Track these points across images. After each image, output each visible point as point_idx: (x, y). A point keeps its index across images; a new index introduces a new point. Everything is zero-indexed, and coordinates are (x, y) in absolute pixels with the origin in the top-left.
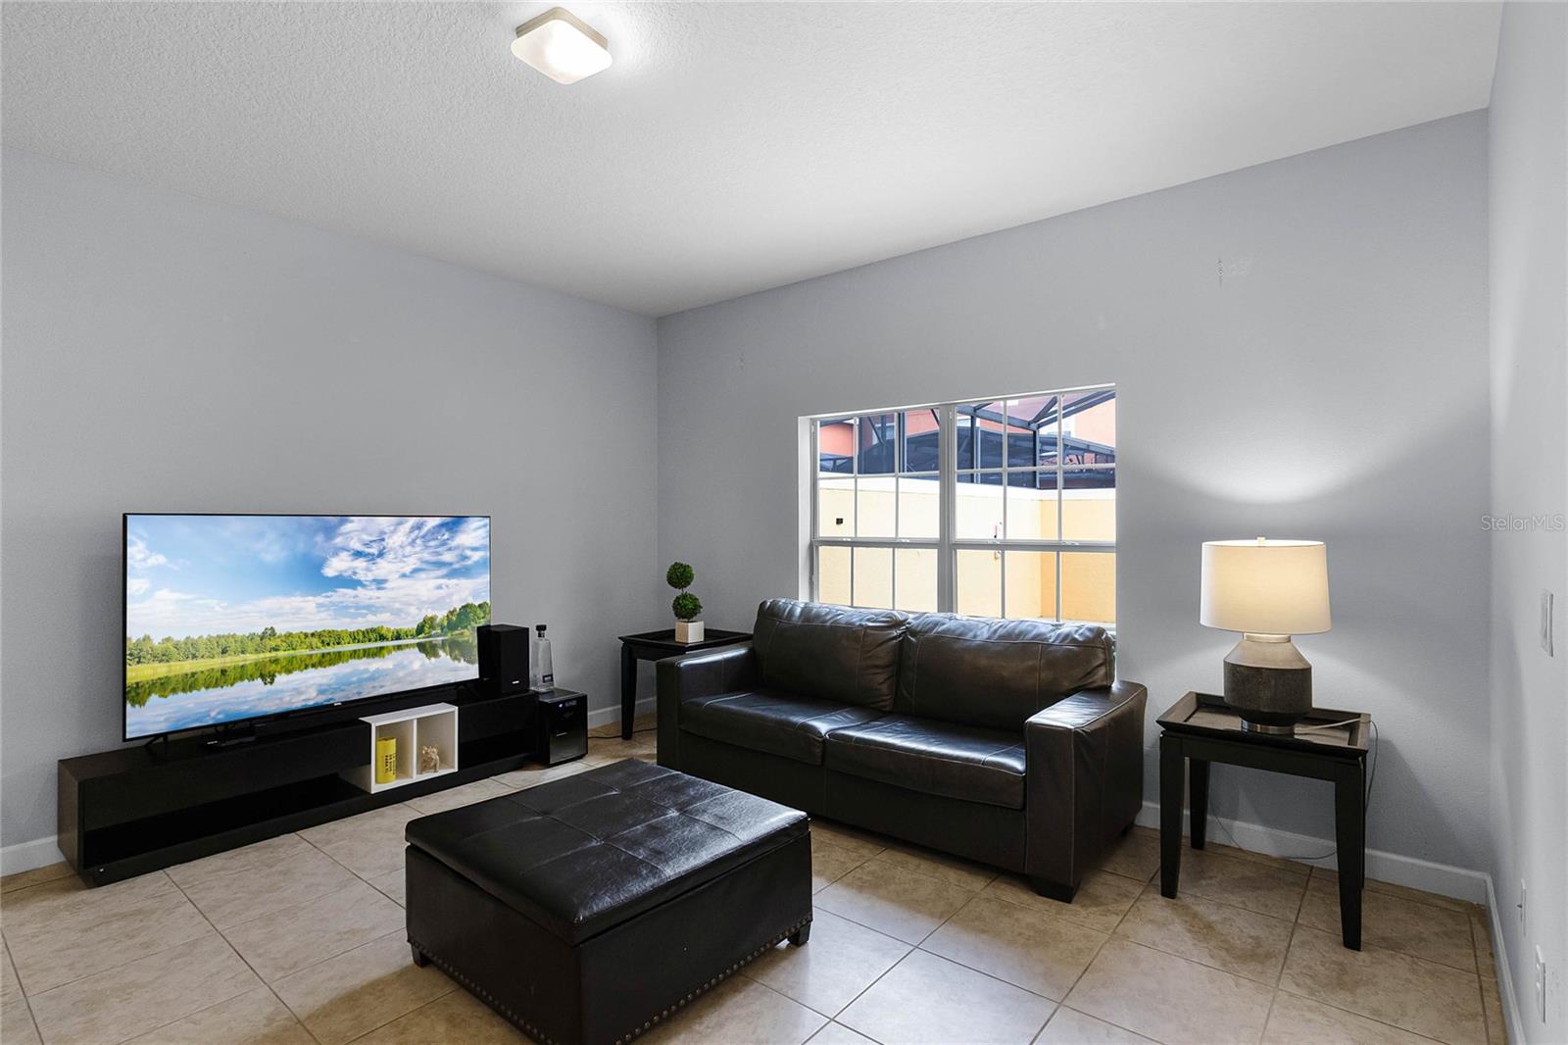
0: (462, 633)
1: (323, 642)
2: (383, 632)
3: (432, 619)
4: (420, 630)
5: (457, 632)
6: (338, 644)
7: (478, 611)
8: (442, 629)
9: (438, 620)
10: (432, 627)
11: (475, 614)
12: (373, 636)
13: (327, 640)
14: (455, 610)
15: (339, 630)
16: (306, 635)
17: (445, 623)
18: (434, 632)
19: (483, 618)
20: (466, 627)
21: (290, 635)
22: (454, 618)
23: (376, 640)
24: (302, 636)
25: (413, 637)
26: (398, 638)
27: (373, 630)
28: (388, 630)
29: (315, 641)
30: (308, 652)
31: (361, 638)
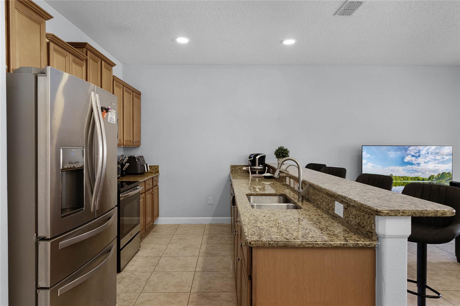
0: (442, 181)
1: (404, 179)
2: (419, 178)
3: (433, 176)
4: (429, 179)
5: (440, 180)
6: (408, 180)
7: (447, 175)
8: (436, 179)
9: (435, 176)
10: (433, 178)
11: (446, 175)
12: (416, 179)
13: (405, 179)
14: (440, 174)
15: (408, 176)
16: (400, 177)
17: (437, 177)
18: (433, 180)
19: (449, 177)
20: (443, 179)
21: (396, 176)
22: (440, 176)
23: (417, 180)
24: (399, 177)
25: (427, 180)
26: (423, 180)
27: (416, 177)
28: (421, 178)
29: (402, 179)
30: (400, 181)
31: (413, 179)
